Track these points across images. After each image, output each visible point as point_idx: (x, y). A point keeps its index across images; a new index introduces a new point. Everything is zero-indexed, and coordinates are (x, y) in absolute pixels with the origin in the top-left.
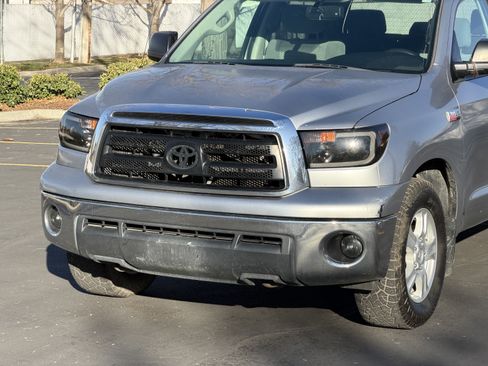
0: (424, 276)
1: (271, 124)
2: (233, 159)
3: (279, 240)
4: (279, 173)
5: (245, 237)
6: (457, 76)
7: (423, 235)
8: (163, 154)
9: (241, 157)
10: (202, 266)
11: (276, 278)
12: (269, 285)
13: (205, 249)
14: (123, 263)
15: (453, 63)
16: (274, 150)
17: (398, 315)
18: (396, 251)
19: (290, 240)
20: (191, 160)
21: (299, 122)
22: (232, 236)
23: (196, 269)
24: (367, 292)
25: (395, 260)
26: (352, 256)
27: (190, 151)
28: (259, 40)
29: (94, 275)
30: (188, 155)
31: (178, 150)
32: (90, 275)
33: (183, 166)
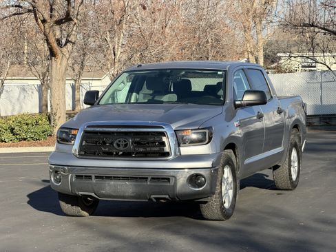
0: (229, 196)
1: (162, 128)
2: (145, 144)
3: (169, 179)
4: (167, 149)
5: (152, 178)
6: (237, 107)
7: (228, 178)
8: (112, 143)
9: (148, 143)
10: (133, 193)
11: (167, 197)
12: (163, 201)
13: (135, 185)
14: (93, 194)
15: (235, 101)
16: (164, 139)
17: (220, 213)
18: (218, 183)
19: (174, 178)
20: (126, 145)
21: (174, 126)
22: (147, 178)
23: (130, 194)
24: (206, 202)
25: (218, 187)
26: (200, 185)
27: (125, 141)
28: (134, 94)
29: (72, 205)
30: (124, 143)
31: (119, 141)
32: (70, 205)
33: (121, 148)
